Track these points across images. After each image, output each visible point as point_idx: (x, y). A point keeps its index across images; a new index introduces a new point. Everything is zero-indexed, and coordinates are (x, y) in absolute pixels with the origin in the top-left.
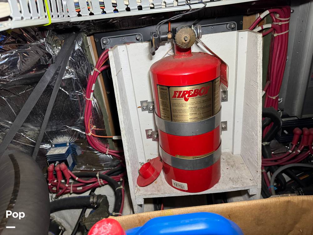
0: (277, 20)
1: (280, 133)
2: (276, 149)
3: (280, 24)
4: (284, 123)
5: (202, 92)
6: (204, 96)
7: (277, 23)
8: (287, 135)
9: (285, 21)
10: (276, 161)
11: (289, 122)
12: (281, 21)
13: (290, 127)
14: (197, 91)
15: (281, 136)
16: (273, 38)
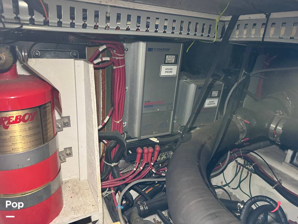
0: (115, 56)
1: (126, 153)
2: (125, 168)
3: (117, 58)
4: (128, 144)
5: (26, 118)
6: (29, 123)
7: (115, 58)
8: (131, 155)
9: (121, 57)
10: (124, 180)
11: (132, 143)
12: (118, 56)
13: (133, 147)
14: (19, 117)
15: (127, 156)
16: (113, 70)
